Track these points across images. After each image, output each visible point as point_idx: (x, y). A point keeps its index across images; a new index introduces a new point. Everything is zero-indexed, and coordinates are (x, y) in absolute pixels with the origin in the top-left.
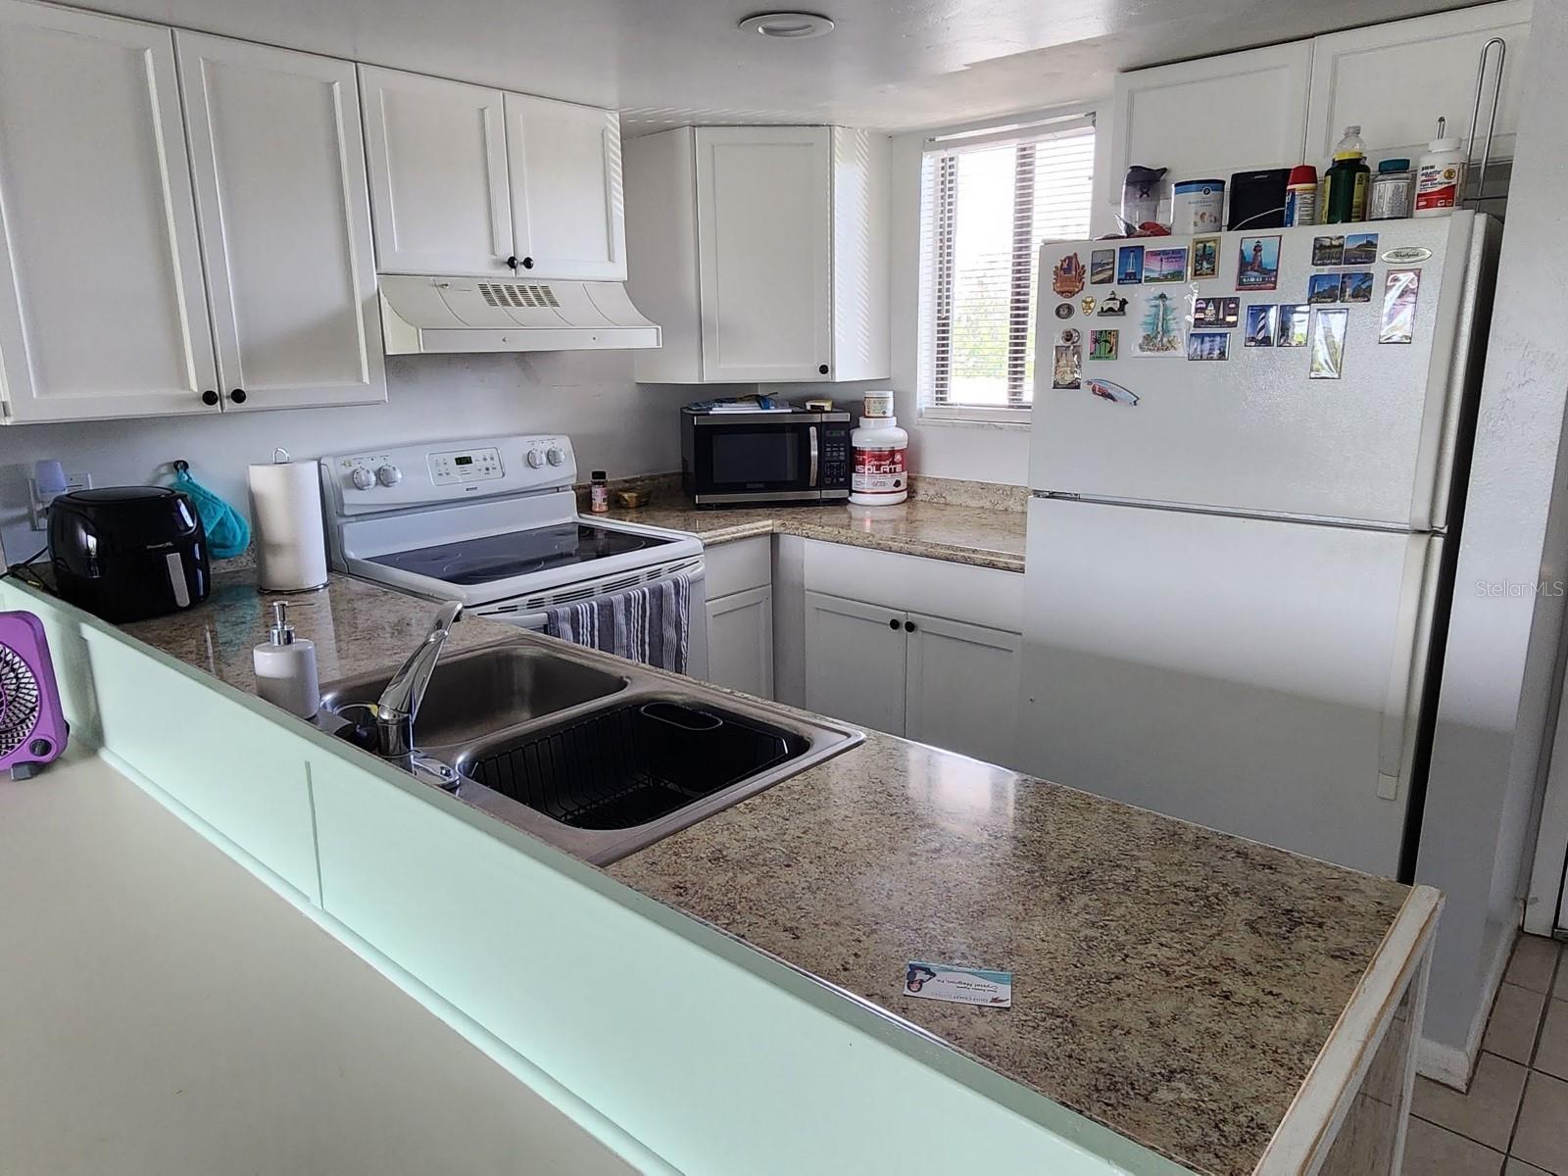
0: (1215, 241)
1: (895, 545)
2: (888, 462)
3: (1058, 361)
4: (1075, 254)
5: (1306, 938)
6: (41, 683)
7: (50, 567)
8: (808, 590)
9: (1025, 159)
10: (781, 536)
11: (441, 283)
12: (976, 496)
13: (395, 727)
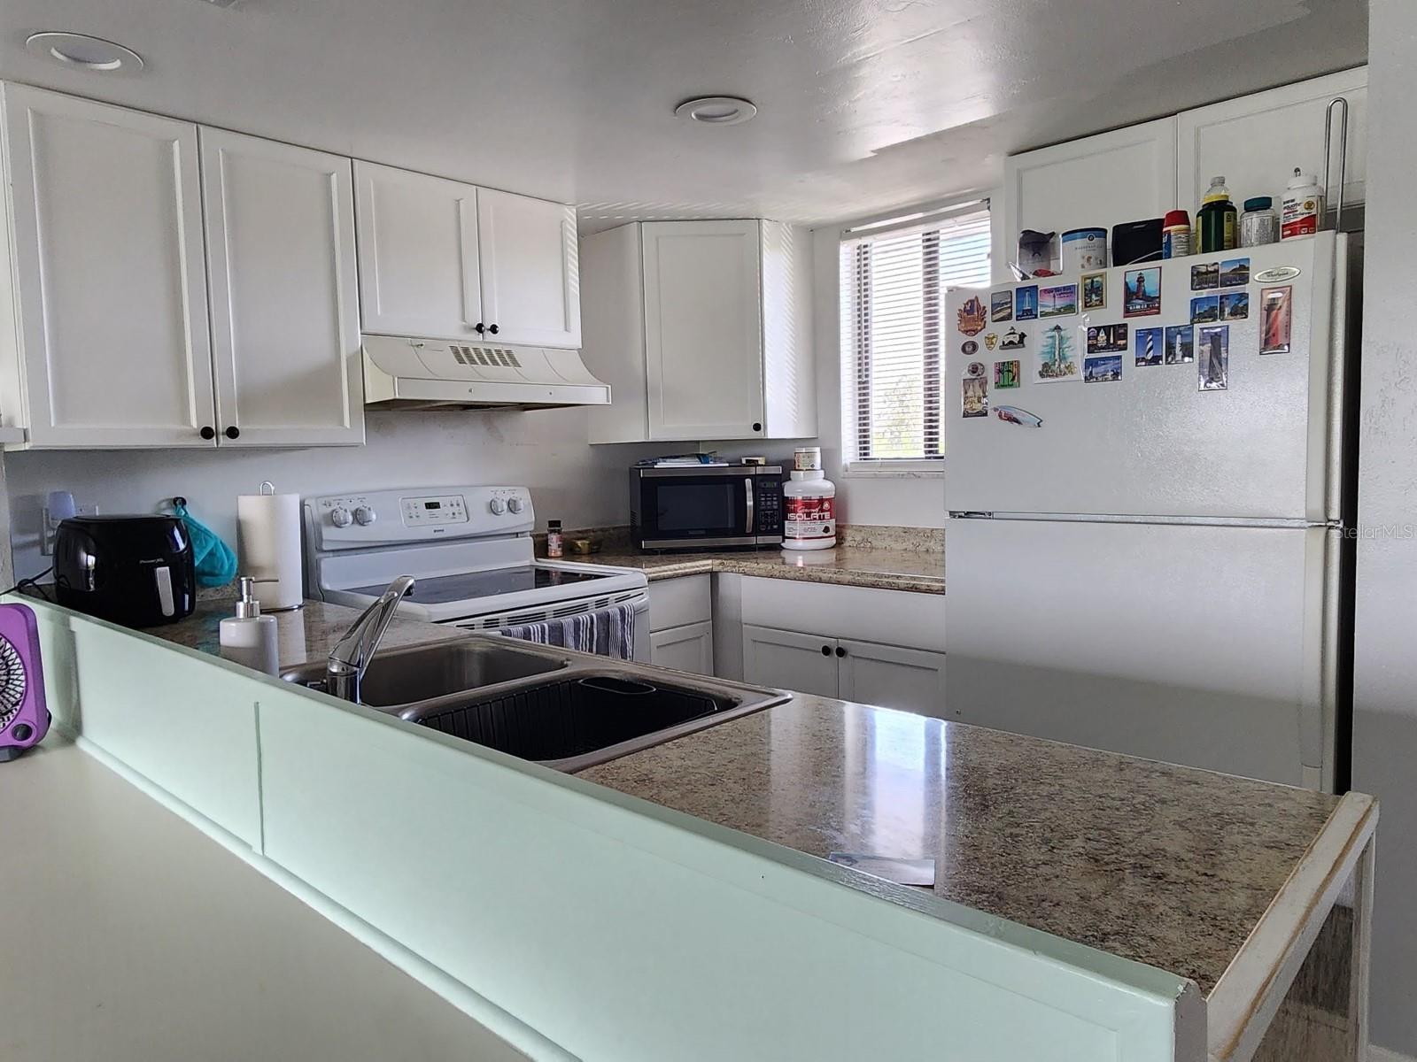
0: (1101, 276)
1: (825, 576)
2: (817, 510)
3: (966, 393)
4: (976, 298)
5: (1238, 833)
6: (28, 668)
7: (54, 588)
8: (746, 624)
9: (931, 244)
10: (720, 575)
11: (418, 343)
12: (899, 540)
13: (344, 679)
